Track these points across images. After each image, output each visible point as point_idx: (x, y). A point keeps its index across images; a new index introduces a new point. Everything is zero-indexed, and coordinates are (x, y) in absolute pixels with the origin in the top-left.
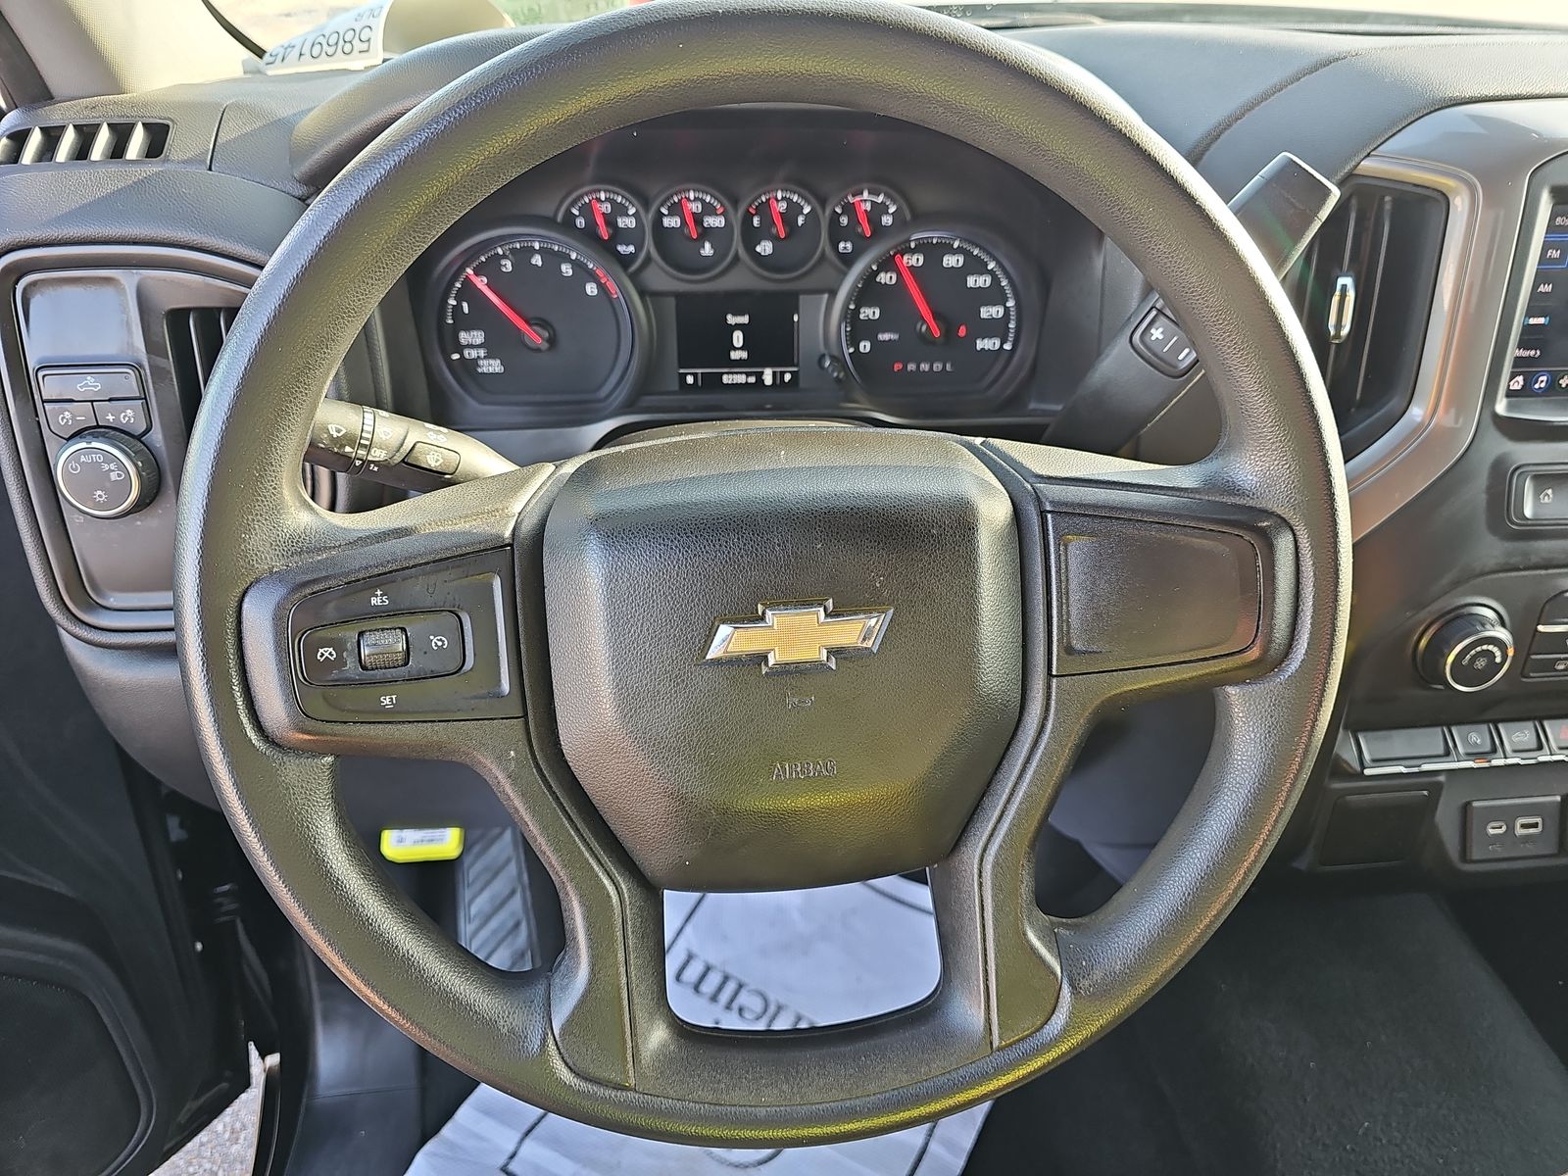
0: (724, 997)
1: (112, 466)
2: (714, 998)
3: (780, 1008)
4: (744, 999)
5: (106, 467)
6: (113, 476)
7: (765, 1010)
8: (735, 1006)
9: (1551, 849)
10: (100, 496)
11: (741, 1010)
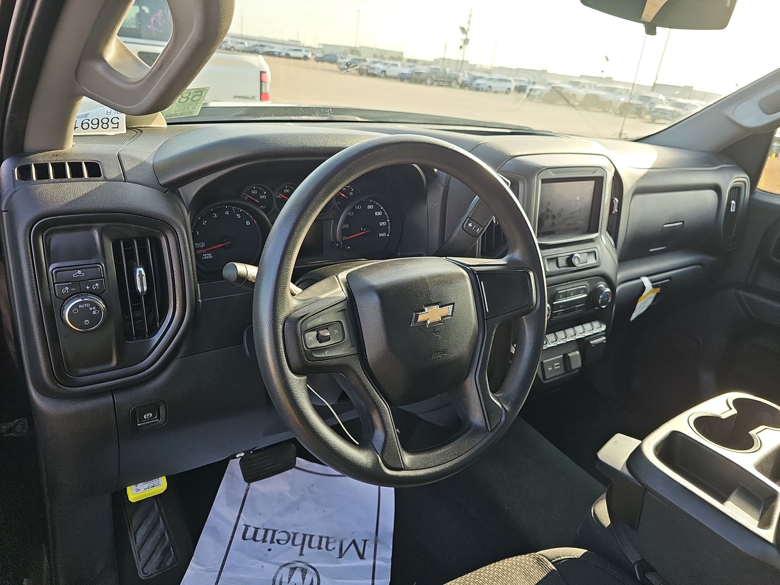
0: (269, 539)
1: (94, 308)
2: (264, 541)
3: (295, 534)
4: (277, 536)
5: (91, 309)
6: (94, 313)
7: (289, 538)
8: (275, 541)
9: (562, 371)
10: (87, 322)
11: (278, 541)
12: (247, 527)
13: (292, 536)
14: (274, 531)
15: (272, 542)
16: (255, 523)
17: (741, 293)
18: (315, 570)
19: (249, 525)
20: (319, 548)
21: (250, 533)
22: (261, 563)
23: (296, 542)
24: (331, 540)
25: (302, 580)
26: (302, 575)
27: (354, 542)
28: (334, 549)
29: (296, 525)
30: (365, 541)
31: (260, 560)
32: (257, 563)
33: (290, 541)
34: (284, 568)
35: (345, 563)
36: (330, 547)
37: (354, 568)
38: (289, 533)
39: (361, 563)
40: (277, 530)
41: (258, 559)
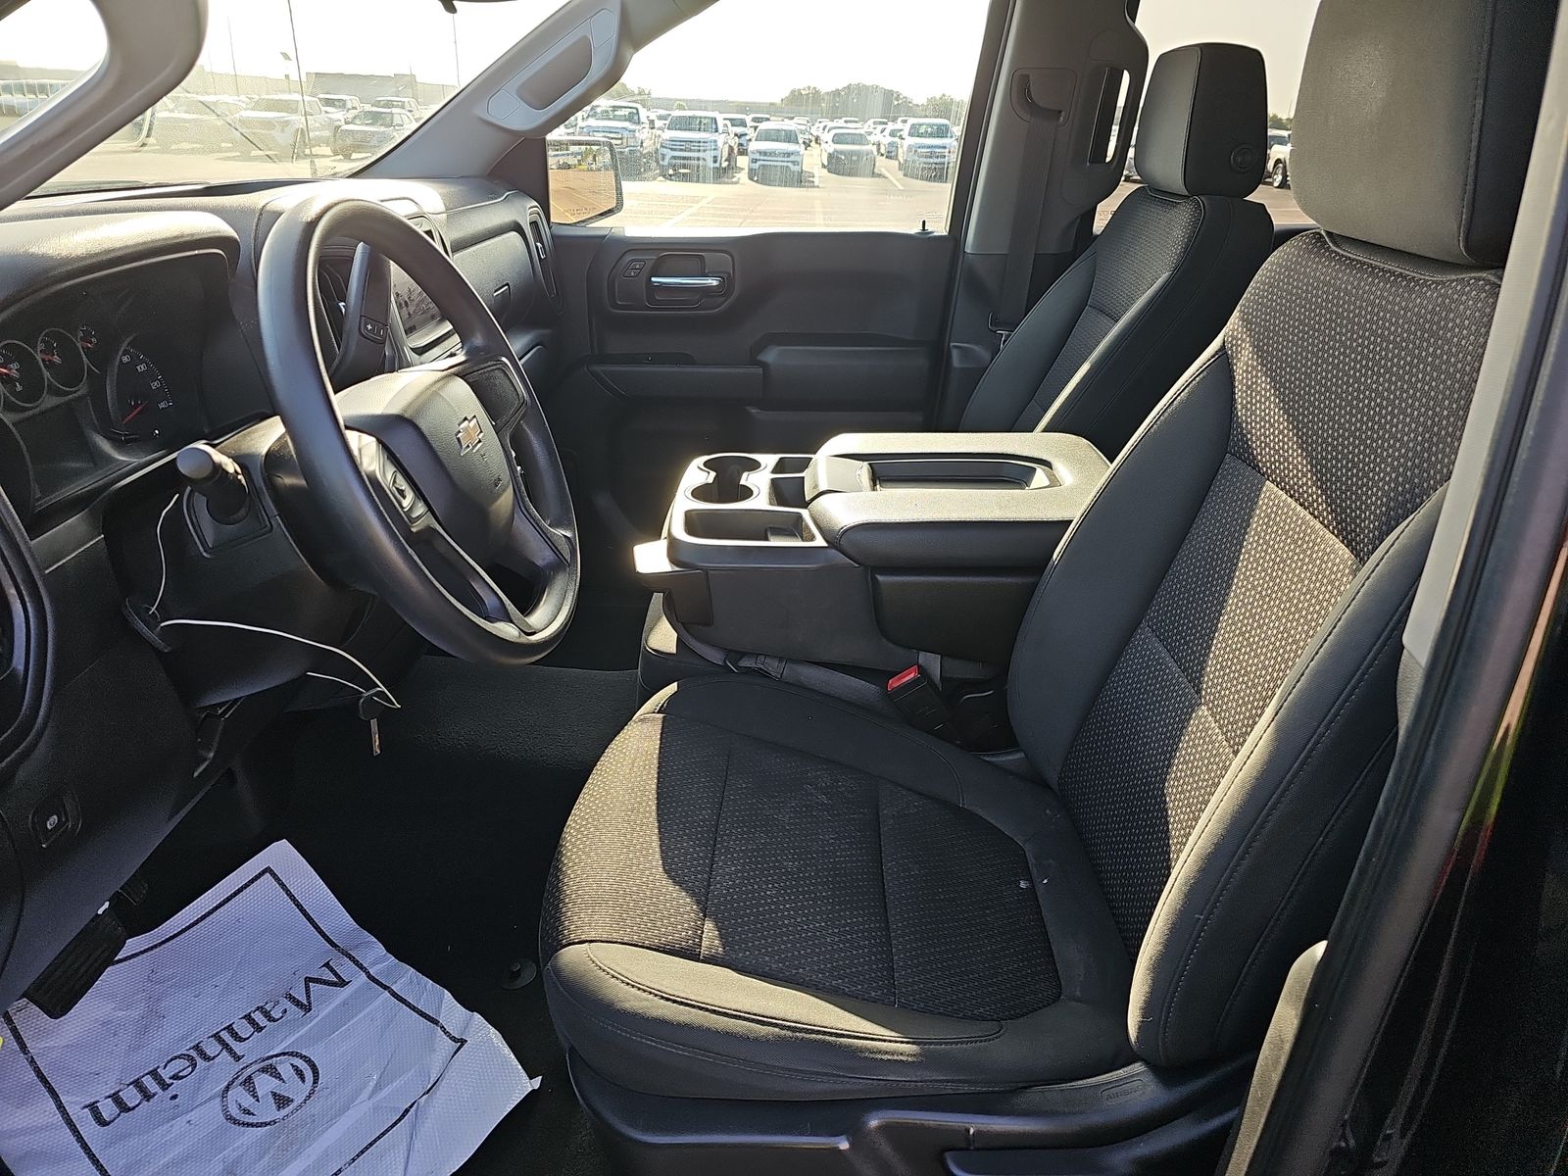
0: (154, 1088)
2: (148, 1097)
3: (196, 1047)
4: (166, 1074)
7: (192, 1059)
8: (169, 1081)
11: (175, 1077)
12: (93, 1108)
13: (193, 1053)
14: (154, 1073)
15: (165, 1086)
16: (100, 1093)
17: (597, 368)
18: (284, 1054)
19: (93, 1101)
20: (259, 1029)
21: (108, 1109)
22: (181, 1121)
23: (210, 1053)
24: (268, 1007)
25: (277, 1081)
26: (271, 1075)
27: (308, 980)
28: (285, 1011)
29: (184, 1038)
30: (327, 965)
31: (173, 1119)
32: (171, 1126)
33: (199, 1060)
34: (229, 1093)
35: (323, 1011)
36: (276, 1014)
37: (344, 1003)
38: (185, 1055)
39: (347, 991)
40: (158, 1067)
41: (168, 1122)
